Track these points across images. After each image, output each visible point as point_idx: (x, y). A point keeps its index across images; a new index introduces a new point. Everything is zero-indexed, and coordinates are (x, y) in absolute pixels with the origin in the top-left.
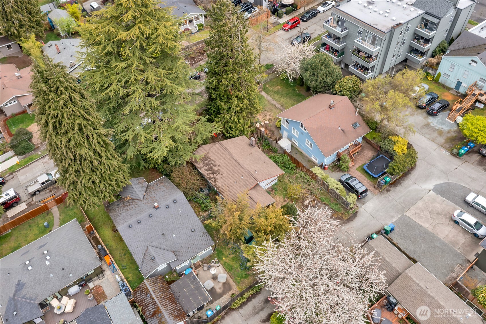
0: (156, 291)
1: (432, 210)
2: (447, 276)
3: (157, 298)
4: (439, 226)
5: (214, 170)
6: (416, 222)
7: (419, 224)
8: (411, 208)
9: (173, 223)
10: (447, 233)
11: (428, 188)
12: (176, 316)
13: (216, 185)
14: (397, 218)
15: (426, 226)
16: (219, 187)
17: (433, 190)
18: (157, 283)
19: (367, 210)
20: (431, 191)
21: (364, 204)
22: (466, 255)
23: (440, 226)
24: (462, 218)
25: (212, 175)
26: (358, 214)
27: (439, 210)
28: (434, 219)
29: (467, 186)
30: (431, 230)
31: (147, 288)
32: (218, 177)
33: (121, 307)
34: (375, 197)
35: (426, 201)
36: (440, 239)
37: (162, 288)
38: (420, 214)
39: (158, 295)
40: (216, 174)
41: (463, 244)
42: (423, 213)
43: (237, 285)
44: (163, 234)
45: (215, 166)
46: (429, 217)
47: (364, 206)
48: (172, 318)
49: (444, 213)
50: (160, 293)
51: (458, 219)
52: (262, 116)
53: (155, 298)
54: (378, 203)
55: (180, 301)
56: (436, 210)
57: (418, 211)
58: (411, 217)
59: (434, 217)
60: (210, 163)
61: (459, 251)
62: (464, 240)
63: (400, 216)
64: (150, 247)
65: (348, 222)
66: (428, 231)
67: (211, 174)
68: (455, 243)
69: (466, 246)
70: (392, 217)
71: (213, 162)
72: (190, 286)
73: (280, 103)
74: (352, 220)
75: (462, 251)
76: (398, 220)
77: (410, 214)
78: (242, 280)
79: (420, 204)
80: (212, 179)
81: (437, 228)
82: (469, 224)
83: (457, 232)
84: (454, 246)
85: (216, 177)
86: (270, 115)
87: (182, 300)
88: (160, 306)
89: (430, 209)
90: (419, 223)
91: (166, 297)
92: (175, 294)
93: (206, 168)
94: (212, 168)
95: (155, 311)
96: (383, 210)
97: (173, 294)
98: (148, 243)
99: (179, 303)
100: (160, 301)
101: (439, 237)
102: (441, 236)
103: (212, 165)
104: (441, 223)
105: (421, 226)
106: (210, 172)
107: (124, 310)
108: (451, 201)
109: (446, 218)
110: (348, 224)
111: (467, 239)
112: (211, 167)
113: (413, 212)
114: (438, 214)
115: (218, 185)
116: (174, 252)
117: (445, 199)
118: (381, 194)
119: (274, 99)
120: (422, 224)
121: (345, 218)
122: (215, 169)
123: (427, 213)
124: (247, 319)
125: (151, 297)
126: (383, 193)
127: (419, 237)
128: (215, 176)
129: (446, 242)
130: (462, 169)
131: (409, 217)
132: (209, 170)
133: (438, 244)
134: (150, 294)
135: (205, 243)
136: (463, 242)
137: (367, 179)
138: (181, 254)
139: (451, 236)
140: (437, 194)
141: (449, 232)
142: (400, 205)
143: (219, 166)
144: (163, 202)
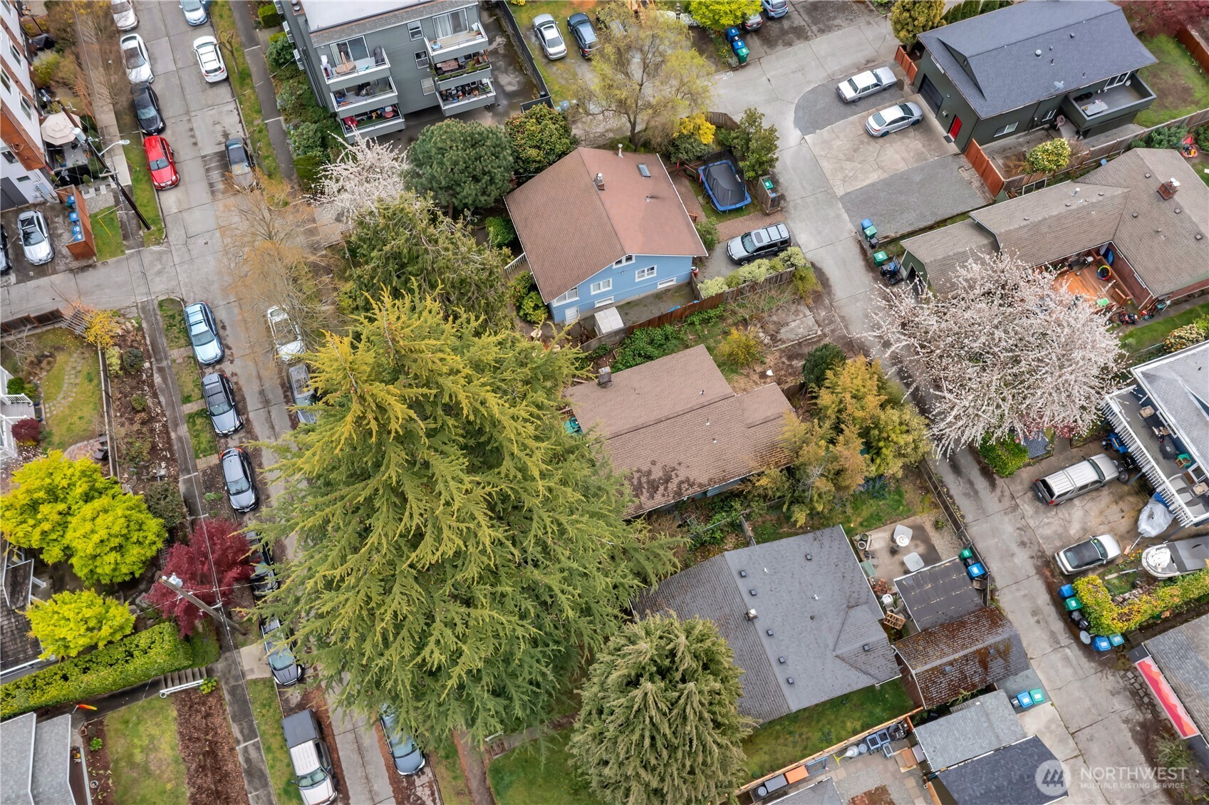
1: (845, 155)
2: (975, 193)
4: (881, 161)
5: (660, 478)
6: (861, 188)
7: (868, 186)
8: (831, 182)
9: (790, 592)
10: (897, 157)
11: (798, 140)
12: (992, 622)
13: (700, 485)
14: (843, 211)
15: (874, 177)
16: (711, 480)
17: (804, 134)
18: (917, 651)
19: (813, 248)
20: (806, 137)
21: (799, 247)
22: (945, 153)
23: (881, 159)
24: (888, 122)
25: (673, 486)
26: (817, 264)
27: (848, 145)
28: (864, 161)
29: (813, 86)
30: (885, 176)
31: (932, 669)
32: (683, 474)
33: (947, 737)
34: (791, 222)
35: (823, 153)
36: (907, 171)
37: (928, 642)
38: (847, 176)
39: (946, 650)
40: (674, 476)
41: (924, 146)
42: (846, 169)
43: (914, 514)
44: (812, 618)
45: (649, 473)
46: (859, 166)
47: (803, 249)
48: (1000, 630)
49: (857, 143)
51: (884, 129)
53: (957, 656)
54: (804, 224)
55: (955, 616)
56: (847, 149)
57: (840, 175)
58: (849, 190)
59: (861, 159)
60: (635, 482)
61: (936, 158)
62: (917, 142)
63: (840, 205)
64: (838, 652)
65: (830, 286)
66: (886, 179)
67: (666, 489)
68: (920, 157)
69: (930, 145)
70: (838, 216)
71: (636, 475)
72: (925, 592)
74: (827, 279)
75: (937, 154)
76: (847, 211)
77: (841, 189)
78: (905, 503)
79: (826, 166)
80: (680, 489)
81: (884, 164)
82: (903, 119)
83: (899, 143)
84: (926, 160)
85: (682, 478)
88: (974, 648)
89: (841, 156)
90: (865, 184)
91: (950, 638)
92: (940, 622)
93: (646, 494)
94: (654, 480)
95: (980, 662)
96: (820, 223)
97: (942, 625)
98: (828, 653)
99: (961, 617)
100: (964, 647)
101: (903, 170)
102: (902, 167)
103: (644, 480)
104: (875, 154)
105: (873, 185)
106: (662, 488)
107: (957, 729)
108: (836, 121)
109: (868, 144)
110: (833, 289)
112: (648, 482)
113: (838, 182)
114: (856, 150)
115: (703, 479)
116: (849, 607)
117: (829, 127)
118: (788, 211)
120: (868, 182)
121: (819, 288)
122: (657, 474)
123: (848, 165)
124: (984, 512)
125: (951, 663)
126: (786, 207)
127: (894, 196)
128: (676, 481)
129: (915, 165)
130: (773, 73)
131: (847, 194)
132: (654, 488)
133: (918, 178)
134: (945, 664)
135: (837, 543)
136: (920, 145)
137: (741, 219)
138: (855, 595)
139: (905, 155)
140: (814, 132)
141: (897, 153)
142: (819, 195)
143: (654, 463)
144: (738, 600)
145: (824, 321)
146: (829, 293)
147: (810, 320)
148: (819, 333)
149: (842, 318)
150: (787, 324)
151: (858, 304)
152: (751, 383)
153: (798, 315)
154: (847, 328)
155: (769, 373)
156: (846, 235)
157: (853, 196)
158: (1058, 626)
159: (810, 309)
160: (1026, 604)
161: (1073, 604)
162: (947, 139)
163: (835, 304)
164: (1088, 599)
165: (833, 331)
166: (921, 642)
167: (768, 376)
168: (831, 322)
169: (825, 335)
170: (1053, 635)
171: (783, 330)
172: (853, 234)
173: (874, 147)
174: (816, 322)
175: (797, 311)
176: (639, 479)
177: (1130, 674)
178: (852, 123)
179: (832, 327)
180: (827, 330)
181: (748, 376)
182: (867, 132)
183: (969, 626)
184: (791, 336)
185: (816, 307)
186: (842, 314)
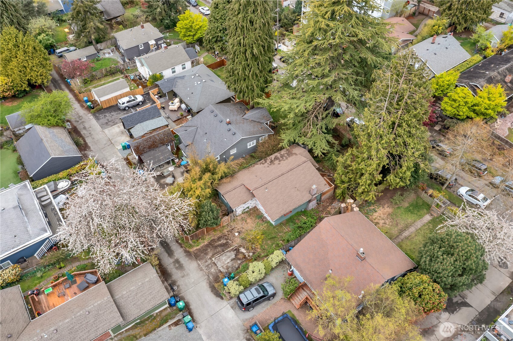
0: (160, 135)
3: (153, 136)
9: (215, 137)
12: (138, 148)
16: (254, 167)
18: (167, 136)
19: (223, 309)
21: (232, 307)
26: (219, 299)
33: (157, 123)
34: (240, 322)
37: (163, 140)
39: (157, 136)
44: (206, 133)
45: (280, 161)
47: (230, 308)
48: (136, 145)
50: (158, 138)
52: (382, 216)
54: (232, 325)
55: (152, 151)
64: (196, 127)
65: (210, 287)
67: (271, 160)
70: (209, 336)
71: (285, 159)
72: (162, 156)
73: (413, 235)
74: (212, 291)
80: (265, 161)
85: (266, 164)
86: (385, 223)
87: (152, 152)
88: (147, 137)
91: (154, 142)
93: (279, 156)
96: (221, 329)
97: (157, 147)
99: (150, 151)
106: (273, 159)
110: (208, 286)
115: (257, 166)
116: (192, 143)
118: (244, 331)
119: (420, 229)
121: (216, 285)
122: (276, 162)
126: (246, 333)
128: (268, 162)
132: (276, 158)
143: (279, 164)
144: (236, 127)
145: (212, 266)
146: (210, 283)
147: (219, 265)
148: (213, 259)
149: (202, 270)
150: (232, 260)
151: (193, 280)
153: (227, 266)
154: (199, 265)
155: (237, 234)
156: (203, 324)
159: (220, 272)
163: (206, 277)
165: (206, 261)
167: (238, 232)
168: (207, 266)
169: (210, 259)
171: (233, 256)
172: (198, 326)
174: (216, 265)
175: (227, 269)
176: (283, 158)
179: (207, 264)
180: (209, 262)
183: (147, 147)
184: (228, 254)
185: (217, 273)
186: (202, 272)
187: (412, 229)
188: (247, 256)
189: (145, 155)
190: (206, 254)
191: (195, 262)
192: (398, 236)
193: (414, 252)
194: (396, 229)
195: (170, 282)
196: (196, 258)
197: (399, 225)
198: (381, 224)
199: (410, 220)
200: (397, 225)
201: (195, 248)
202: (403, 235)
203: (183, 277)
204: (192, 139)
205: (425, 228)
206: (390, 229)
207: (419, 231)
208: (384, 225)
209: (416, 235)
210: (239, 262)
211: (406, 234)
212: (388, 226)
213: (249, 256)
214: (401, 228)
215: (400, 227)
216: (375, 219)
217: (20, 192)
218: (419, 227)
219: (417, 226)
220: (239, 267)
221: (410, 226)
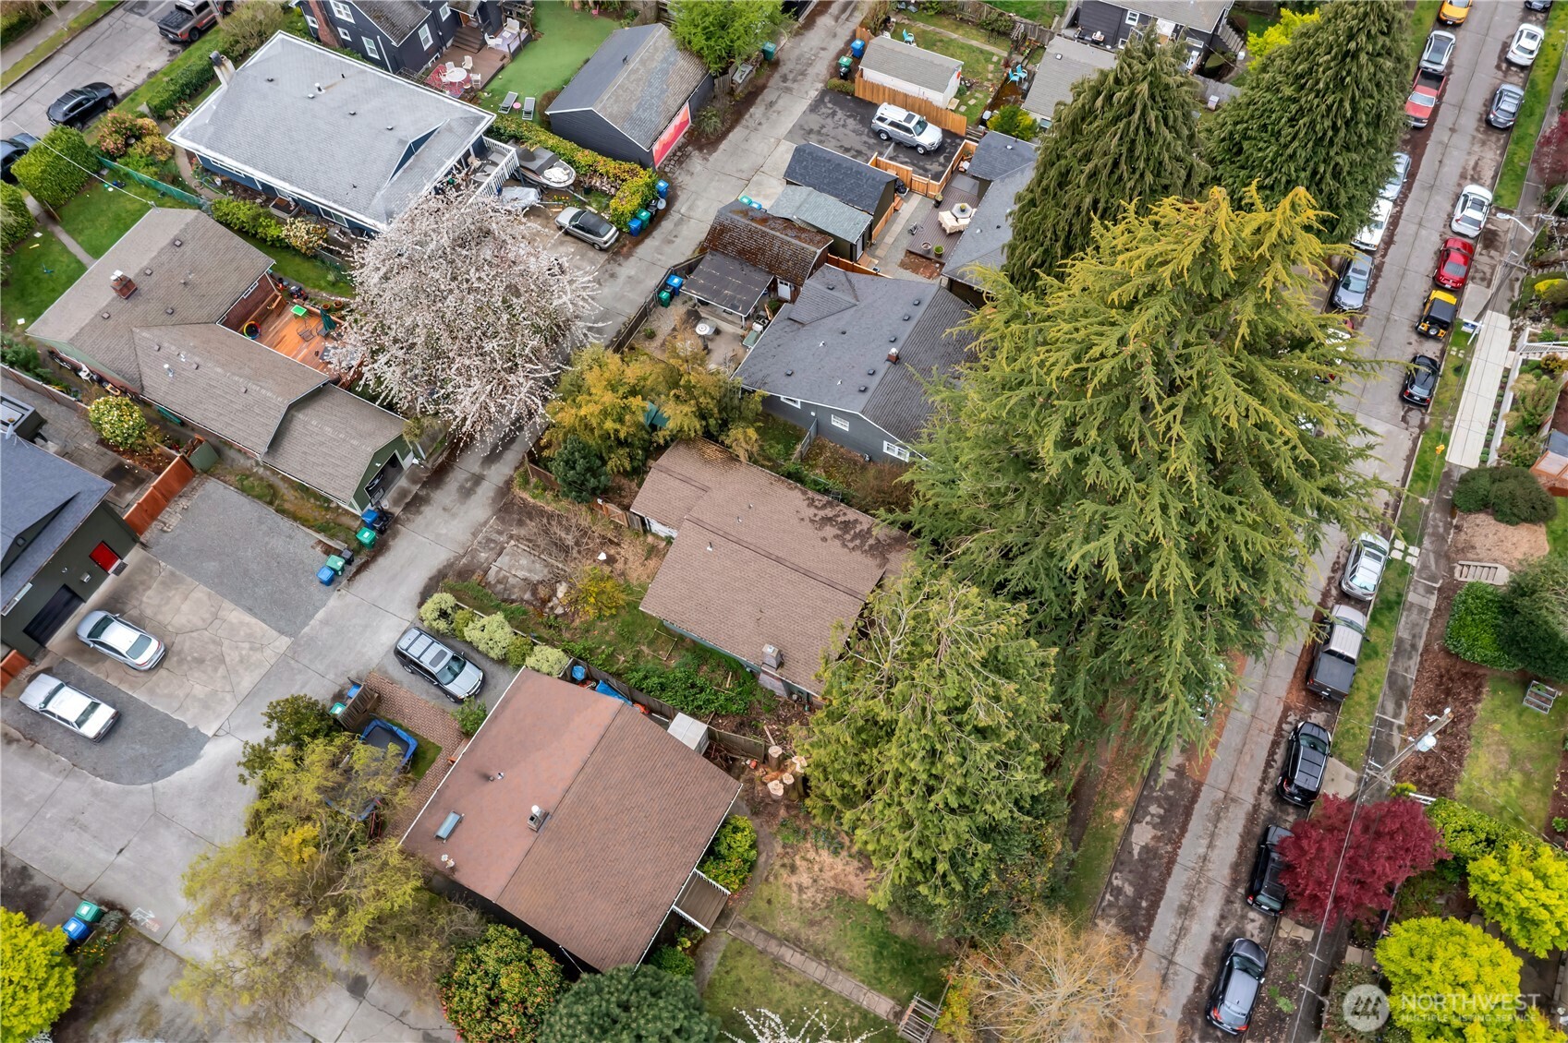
0: (786, 247)
1: (216, 670)
2: (200, 496)
3: (774, 237)
4: (204, 620)
5: (832, 526)
6: (264, 621)
7: (255, 615)
8: (272, 662)
10: (185, 607)
11: (221, 741)
13: (804, 494)
14: (312, 622)
15: (235, 615)
16: (790, 489)
17: (206, 739)
19: (396, 619)
20: (210, 734)
22: (149, 559)
23: (200, 624)
25: (829, 512)
26: (418, 599)
27: (196, 675)
28: (214, 642)
29: (101, 783)
30: (227, 604)
32: (809, 512)
34: (374, 663)
35: (228, 697)
36: (206, 584)
37: (780, 263)
38: (251, 649)
39: (778, 244)
40: (818, 517)
41: (148, 588)
42: (241, 656)
44: (844, 333)
45: (836, 537)
46: (226, 643)
47: (403, 629)
49: (185, 667)
50: (776, 249)
52: (828, 875)
54: (365, 650)
55: (737, 263)
56: (204, 672)
57: (257, 656)
58: (275, 634)
59: (212, 647)
60: (858, 542)
61: (163, 564)
62: (145, 599)
63: (306, 629)
64: (853, 301)
65: (440, 571)
66: (232, 601)
67: (837, 516)
68: (170, 583)
69: (142, 583)
70: (325, 622)
71: (851, 545)
73: (795, 979)
74: (431, 579)
75: (157, 567)
76: (312, 617)
77: (277, 643)
80: (824, 505)
81: (207, 616)
83: (160, 617)
84: (172, 574)
85: (812, 511)
87: (732, 266)
89: (221, 671)
90: (253, 620)
91: (761, 250)
92: (752, 269)
93: (859, 528)
94: (839, 529)
96: (351, 635)
97: (754, 265)
98: (862, 306)
99: (734, 258)
100: (764, 235)
101: (206, 589)
102: (201, 592)
103: (848, 537)
104: (194, 634)
105: (250, 610)
106: (839, 519)
108: (157, 712)
109: (179, 653)
110: (441, 566)
111: (136, 603)
112: (847, 532)
113: (268, 652)
114: (201, 661)
115: (796, 495)
116: (804, 324)
117: (175, 717)
119: (827, 993)
120: (248, 618)
122: (830, 531)
123: (232, 657)
127: (257, 577)
128: (821, 513)
129: (189, 579)
130: (102, 855)
131: (282, 632)
132: (846, 526)
133: (212, 566)
136: (149, 593)
139: (177, 599)
140: (196, 730)
141: (178, 610)
142: (306, 662)
143: (824, 539)
144: (889, 378)
145: (492, 549)
146: (450, 565)
147: (504, 561)
149: (474, 535)
150: (525, 580)
151: (444, 531)
152: (630, 564)
153: (505, 577)
154: (485, 523)
155: (603, 557)
156: (349, 598)
157: (282, 623)
158: (666, 225)
159: (486, 572)
160: (668, 249)
161: (644, 215)
162: (118, 572)
163: (461, 552)
164: (637, 200)
165: (500, 533)
166: (784, 267)
167: (610, 556)
168: (489, 540)
169: (511, 537)
170: (677, 224)
171: (535, 578)
172: (343, 592)
173: (185, 644)
174: (499, 554)
175: (499, 582)
176: (852, 540)
177: (667, 169)
178: (151, 692)
179: (495, 536)
180: (502, 538)
181: (623, 574)
182: (160, 664)
183: (740, 246)
184: (538, 566)
185: (479, 567)
186: (470, 537)
187: (816, 971)
188: (550, 605)
189: (718, 258)
190: (521, 523)
191: (490, 513)
192: (771, 936)
193: (736, 995)
194: (795, 925)
195: (423, 493)
196: (500, 510)
197: (815, 929)
198: (794, 879)
199: (847, 956)
200: (812, 923)
201: (525, 495)
202: (784, 949)
203: (444, 509)
204: (815, 315)
205: (840, 1008)
206: (787, 908)
207: (819, 992)
208: (795, 888)
209: (798, 986)
210: (527, 596)
211: (791, 957)
212: (794, 902)
213: (552, 608)
214: (803, 937)
215: (808, 934)
216: (804, 858)
217: (454, 124)
218: (836, 988)
219: (835, 981)
220: (513, 601)
221: (827, 961)
